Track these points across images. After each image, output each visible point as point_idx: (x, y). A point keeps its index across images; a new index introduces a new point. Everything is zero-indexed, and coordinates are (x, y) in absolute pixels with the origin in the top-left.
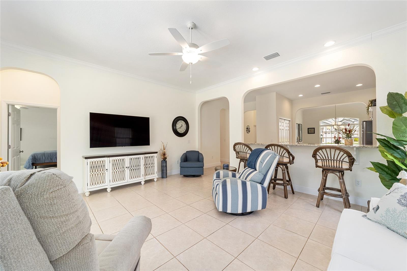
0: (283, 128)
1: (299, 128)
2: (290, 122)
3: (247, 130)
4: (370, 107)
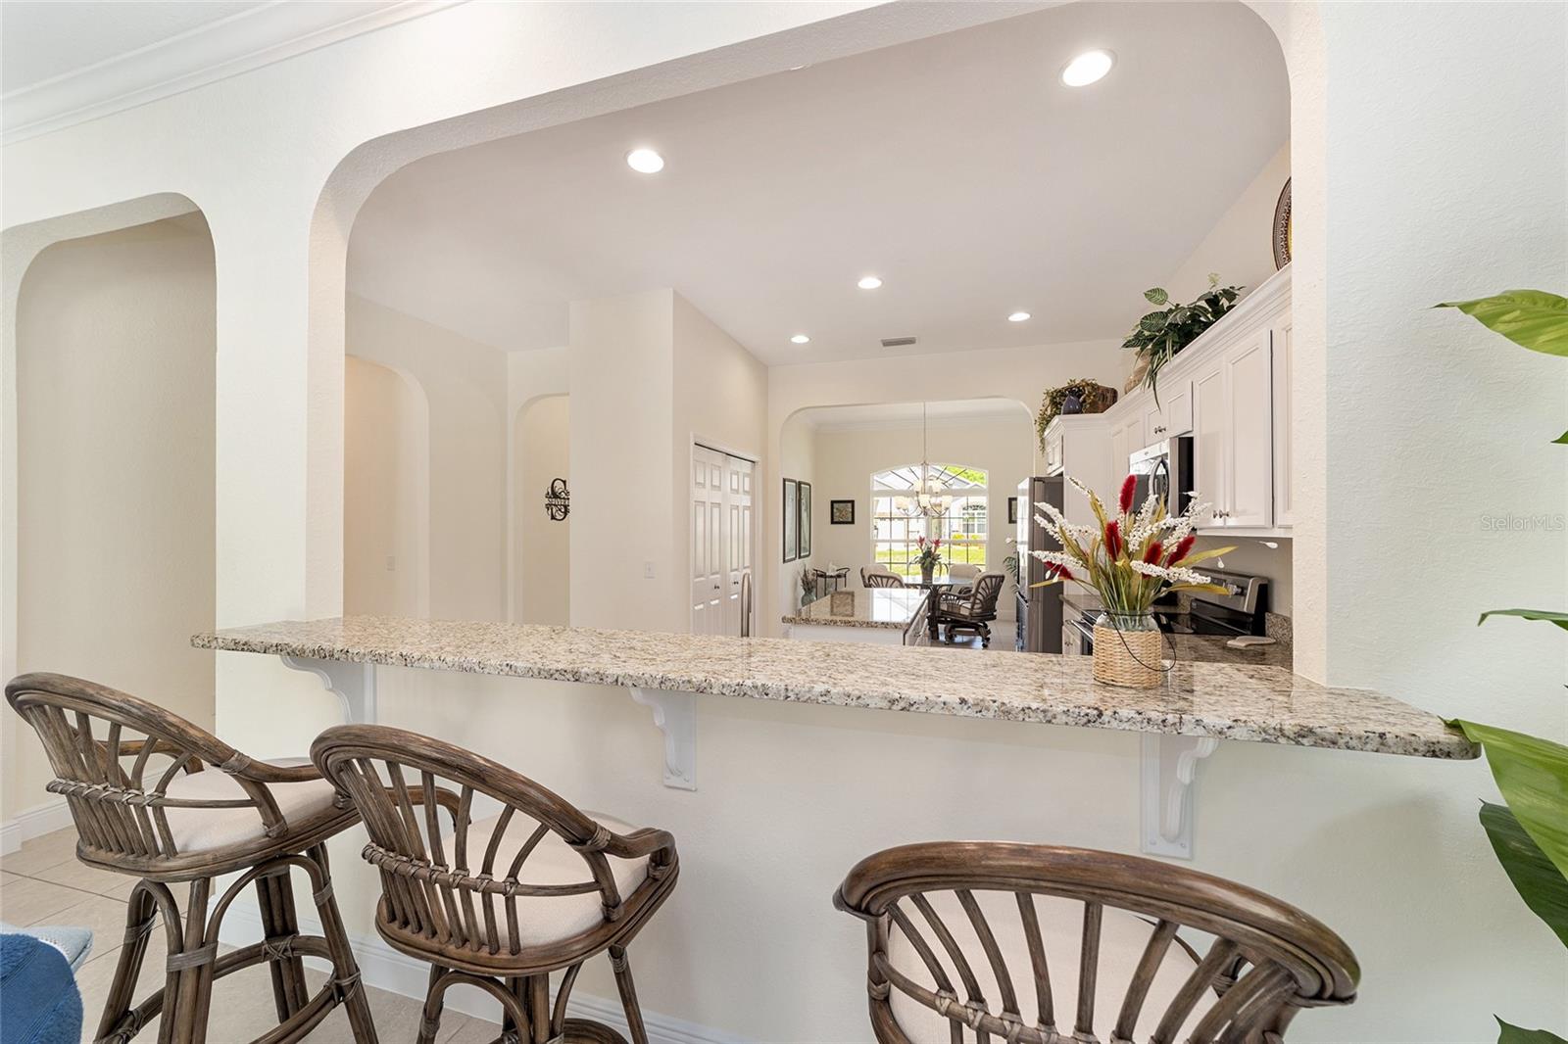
0: (715, 496)
1: (801, 499)
2: (757, 467)
3: (555, 502)
4: (1056, 420)
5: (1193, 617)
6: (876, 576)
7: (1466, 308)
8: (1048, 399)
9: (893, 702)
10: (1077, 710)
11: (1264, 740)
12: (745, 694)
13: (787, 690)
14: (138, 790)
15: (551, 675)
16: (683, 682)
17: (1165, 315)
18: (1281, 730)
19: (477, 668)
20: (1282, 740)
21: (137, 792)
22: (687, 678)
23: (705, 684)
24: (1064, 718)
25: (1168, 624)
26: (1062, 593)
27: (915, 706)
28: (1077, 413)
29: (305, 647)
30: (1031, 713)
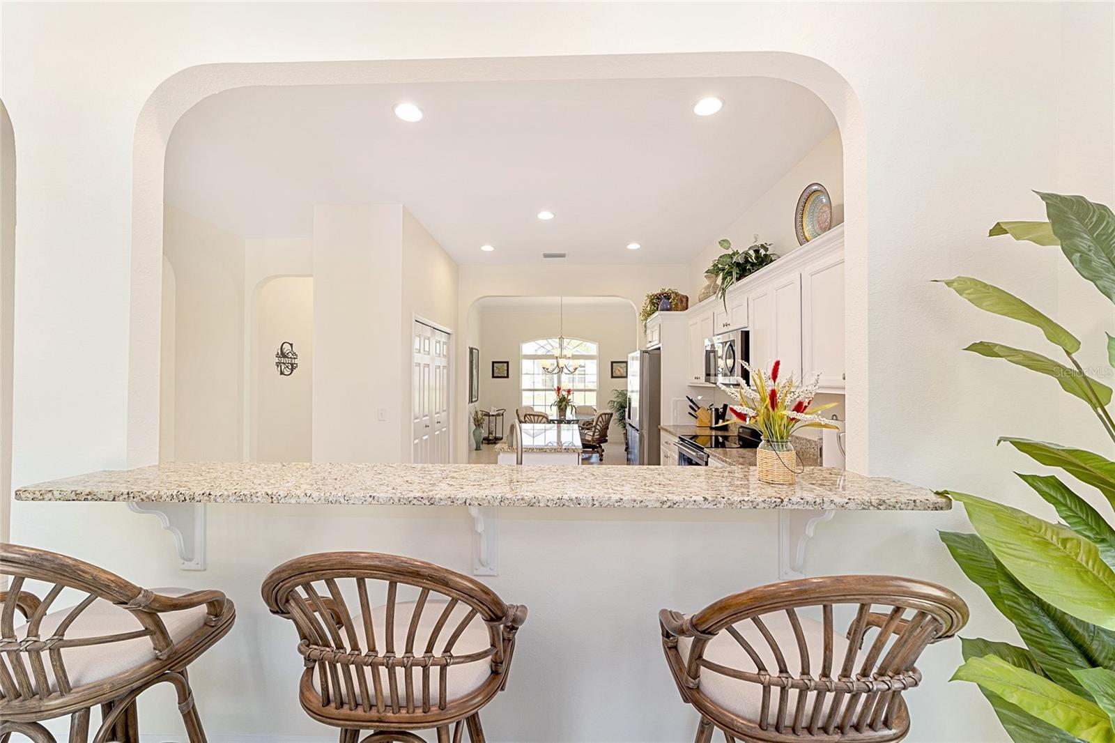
0: (426, 359)
1: (472, 360)
2: (451, 336)
3: (283, 360)
4: (657, 313)
5: (740, 438)
6: (530, 415)
7: (949, 284)
8: (649, 300)
9: (663, 503)
10: (770, 500)
11: (863, 509)
12: (564, 505)
13: (593, 500)
14: (35, 636)
15: (410, 502)
16: (518, 500)
17: (731, 256)
18: (871, 503)
19: (342, 500)
20: (871, 508)
21: (35, 639)
22: (520, 497)
23: (534, 500)
24: (763, 505)
25: (723, 443)
26: (660, 424)
27: (677, 504)
28: (669, 310)
29: (162, 493)
30: (745, 504)
